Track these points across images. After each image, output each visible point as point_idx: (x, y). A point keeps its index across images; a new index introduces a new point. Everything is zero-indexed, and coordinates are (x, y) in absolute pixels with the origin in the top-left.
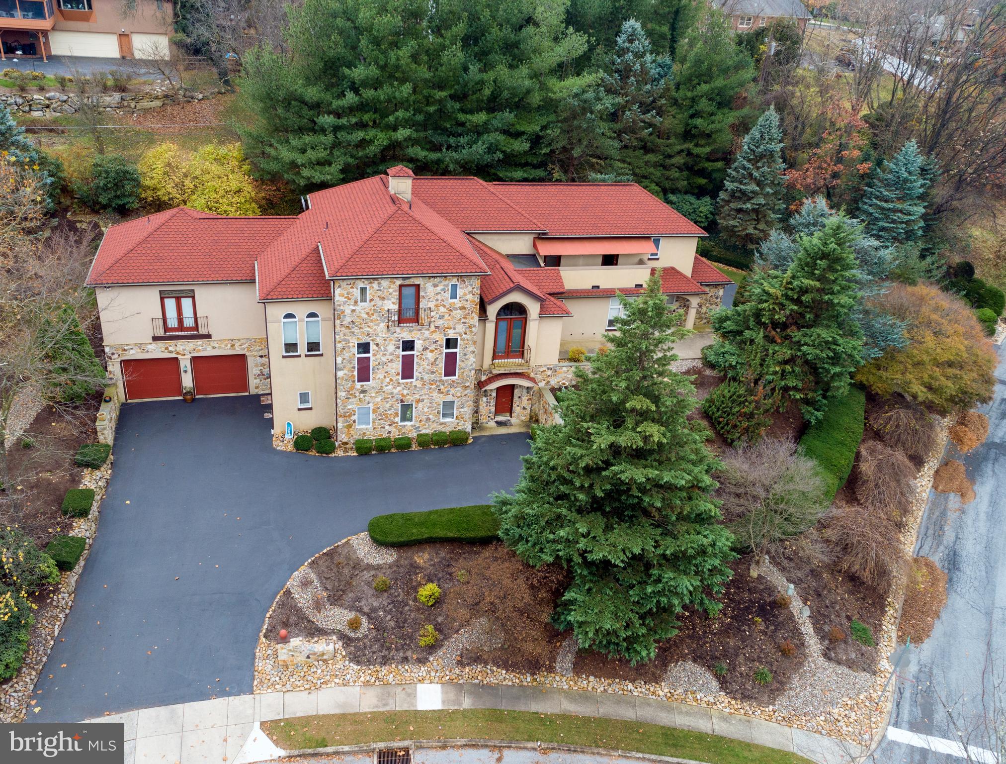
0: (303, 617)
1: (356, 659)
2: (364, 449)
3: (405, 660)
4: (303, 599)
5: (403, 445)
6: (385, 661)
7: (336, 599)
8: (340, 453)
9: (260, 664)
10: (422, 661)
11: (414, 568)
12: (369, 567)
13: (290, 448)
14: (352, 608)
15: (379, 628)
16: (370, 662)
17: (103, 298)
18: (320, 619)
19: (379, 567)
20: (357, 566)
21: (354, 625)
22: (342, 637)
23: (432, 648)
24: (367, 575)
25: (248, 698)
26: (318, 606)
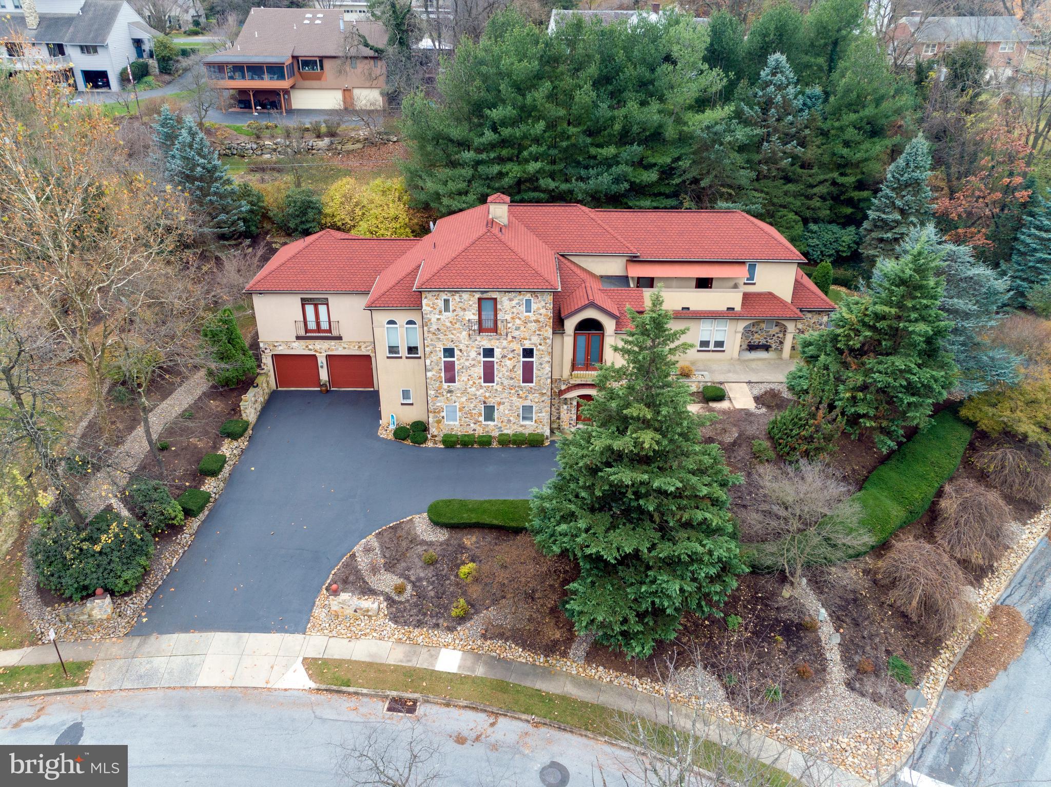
0: (360, 577)
1: (395, 619)
2: (450, 443)
3: (437, 626)
4: (363, 562)
5: (485, 442)
6: (419, 624)
7: (390, 566)
8: (430, 444)
9: (316, 611)
10: (450, 629)
11: (462, 548)
12: (424, 542)
13: (391, 437)
14: (401, 575)
15: (420, 595)
16: (406, 623)
17: (259, 303)
18: (373, 582)
19: (431, 544)
20: (414, 541)
21: (400, 590)
22: (388, 598)
23: (462, 619)
24: (420, 549)
25: (299, 637)
26: (374, 570)
